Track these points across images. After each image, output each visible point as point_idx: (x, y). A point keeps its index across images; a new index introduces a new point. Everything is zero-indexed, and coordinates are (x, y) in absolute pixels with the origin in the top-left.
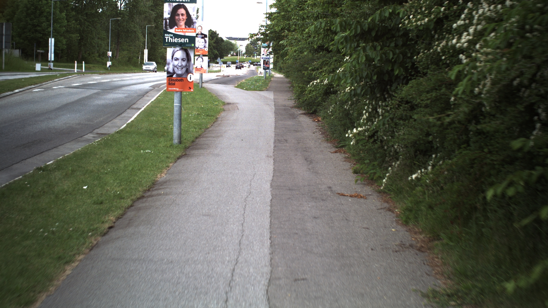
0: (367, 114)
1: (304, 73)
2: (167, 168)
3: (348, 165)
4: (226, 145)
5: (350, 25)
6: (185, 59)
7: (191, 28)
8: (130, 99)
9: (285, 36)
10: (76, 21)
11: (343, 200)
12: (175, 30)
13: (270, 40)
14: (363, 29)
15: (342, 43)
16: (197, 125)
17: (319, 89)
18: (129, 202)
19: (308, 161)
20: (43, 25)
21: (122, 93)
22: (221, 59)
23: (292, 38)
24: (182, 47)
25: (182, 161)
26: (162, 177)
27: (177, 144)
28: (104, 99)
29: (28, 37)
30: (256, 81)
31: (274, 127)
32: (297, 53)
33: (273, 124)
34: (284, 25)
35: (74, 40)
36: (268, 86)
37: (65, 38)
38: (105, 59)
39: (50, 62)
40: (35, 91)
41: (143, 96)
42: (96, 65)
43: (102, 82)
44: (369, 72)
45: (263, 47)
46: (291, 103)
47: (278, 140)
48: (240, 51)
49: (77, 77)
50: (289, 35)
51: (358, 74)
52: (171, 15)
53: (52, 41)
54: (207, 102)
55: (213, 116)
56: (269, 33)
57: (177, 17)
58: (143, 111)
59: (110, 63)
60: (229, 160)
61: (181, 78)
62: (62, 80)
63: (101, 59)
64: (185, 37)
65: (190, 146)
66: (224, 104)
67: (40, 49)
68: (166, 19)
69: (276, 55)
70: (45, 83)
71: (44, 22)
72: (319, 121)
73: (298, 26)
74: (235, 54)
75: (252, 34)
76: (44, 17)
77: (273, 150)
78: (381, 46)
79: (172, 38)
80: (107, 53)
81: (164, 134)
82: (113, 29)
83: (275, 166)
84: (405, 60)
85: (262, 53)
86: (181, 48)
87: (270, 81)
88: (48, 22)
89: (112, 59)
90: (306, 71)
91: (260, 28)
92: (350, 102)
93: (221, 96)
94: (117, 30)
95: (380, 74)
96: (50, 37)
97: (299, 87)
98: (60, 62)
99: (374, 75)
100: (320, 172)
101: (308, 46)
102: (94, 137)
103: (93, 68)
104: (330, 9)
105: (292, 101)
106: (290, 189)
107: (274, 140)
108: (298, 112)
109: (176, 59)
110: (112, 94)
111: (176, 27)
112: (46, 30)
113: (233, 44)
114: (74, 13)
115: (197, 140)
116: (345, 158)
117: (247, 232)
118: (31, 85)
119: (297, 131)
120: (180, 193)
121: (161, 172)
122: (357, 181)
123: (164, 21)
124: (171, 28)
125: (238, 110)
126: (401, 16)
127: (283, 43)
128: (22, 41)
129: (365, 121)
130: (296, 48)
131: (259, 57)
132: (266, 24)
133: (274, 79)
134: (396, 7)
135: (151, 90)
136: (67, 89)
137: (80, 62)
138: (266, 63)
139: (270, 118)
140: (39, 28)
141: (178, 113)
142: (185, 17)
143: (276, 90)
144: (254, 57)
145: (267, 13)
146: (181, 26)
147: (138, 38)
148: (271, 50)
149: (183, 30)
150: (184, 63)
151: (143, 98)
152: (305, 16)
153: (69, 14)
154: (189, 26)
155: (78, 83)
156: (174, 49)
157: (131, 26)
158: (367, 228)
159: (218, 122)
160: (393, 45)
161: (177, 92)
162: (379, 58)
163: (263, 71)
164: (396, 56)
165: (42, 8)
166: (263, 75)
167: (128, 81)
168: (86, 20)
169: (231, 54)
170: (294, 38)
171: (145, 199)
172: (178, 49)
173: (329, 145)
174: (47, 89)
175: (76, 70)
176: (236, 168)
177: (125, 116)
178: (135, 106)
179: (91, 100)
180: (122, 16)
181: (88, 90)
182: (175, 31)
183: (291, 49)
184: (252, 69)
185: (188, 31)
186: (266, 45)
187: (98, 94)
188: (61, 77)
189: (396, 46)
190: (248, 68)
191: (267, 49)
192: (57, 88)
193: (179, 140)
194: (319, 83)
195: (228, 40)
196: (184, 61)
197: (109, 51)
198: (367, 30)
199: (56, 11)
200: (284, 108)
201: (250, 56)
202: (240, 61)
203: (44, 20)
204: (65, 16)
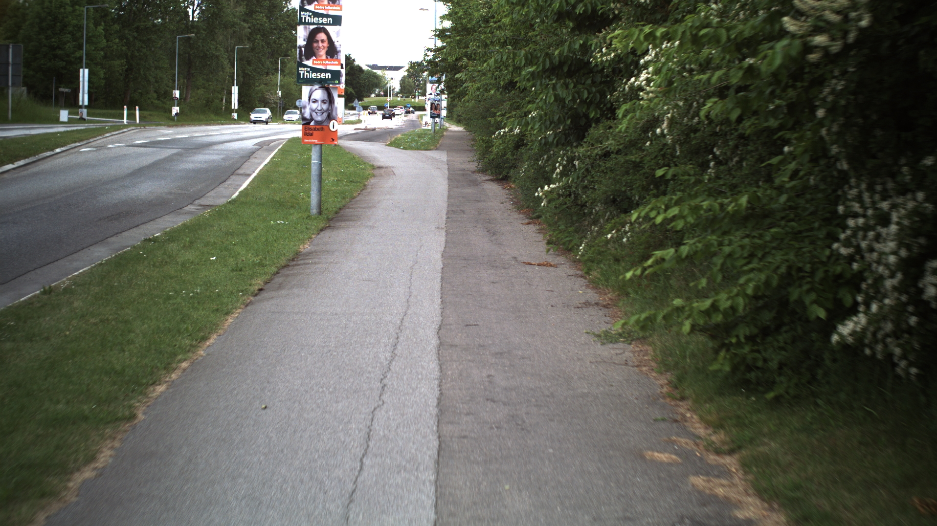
0: (561, 168)
1: (490, 121)
2: (310, 239)
3: (540, 237)
4: (382, 217)
5: (538, 58)
6: (327, 101)
7: (334, 59)
8: (231, 162)
9: (464, 66)
10: (121, 38)
11: (528, 268)
12: (313, 62)
13: (441, 72)
14: (552, 62)
15: (528, 80)
16: (338, 193)
17: (509, 142)
18: (274, 269)
19: (490, 233)
20: (67, 47)
21: (217, 154)
22: (358, 101)
23: (473, 70)
24: (322, 85)
25: (326, 234)
26: (306, 248)
27: (316, 214)
28: (192, 162)
29: (42, 66)
30: (420, 136)
32: (481, 92)
33: (446, 193)
34: (460, 54)
35: (118, 71)
36: (438, 143)
37: (102, 68)
38: (168, 103)
39: (81, 107)
40: (84, 151)
41: (249, 157)
42: (154, 113)
43: (179, 139)
44: (561, 115)
45: (431, 82)
46: (473, 166)
47: (453, 210)
48: (390, 88)
50: (469, 65)
52: (307, 42)
53: (84, 74)
54: (347, 165)
55: (360, 183)
56: (440, 61)
57: (315, 45)
58: (256, 176)
59: (178, 108)
61: (321, 126)
62: (114, 135)
63: (161, 103)
64: (326, 71)
65: (334, 218)
66: (373, 167)
68: (300, 47)
69: (452, 95)
71: (69, 42)
72: (510, 188)
73: (478, 55)
74: (382, 94)
75: (413, 63)
76: (69, 33)
77: (445, 222)
78: (574, 84)
79: (309, 73)
80: (172, 92)
82: (182, 53)
84: (603, 100)
85: (429, 91)
86: (320, 86)
87: (442, 136)
88: (75, 41)
89: (180, 102)
90: (492, 117)
91: (426, 52)
92: (545, 157)
94: (188, 55)
95: (575, 117)
96: (82, 68)
97: (483, 141)
98: (97, 107)
99: (568, 118)
100: (504, 243)
101: (494, 82)
102: (197, 209)
104: (522, 32)
105: (474, 163)
106: (465, 259)
108: (483, 177)
109: (314, 100)
110: (200, 155)
111: (314, 58)
112: (72, 56)
113: (380, 76)
114: (117, 27)
115: (342, 211)
116: (540, 229)
117: (415, 293)
118: (75, 142)
119: (478, 201)
120: (332, 262)
121: (304, 243)
122: (548, 250)
123: (298, 50)
124: (308, 59)
125: (394, 176)
126: (593, 48)
127: (461, 77)
128: (31, 73)
129: (559, 176)
130: (479, 85)
131: (424, 98)
132: (435, 46)
133: (449, 134)
134: (589, 37)
135: (258, 150)
136: (130, 148)
137: (131, 109)
138: (435, 107)
139: (441, 186)
140: (60, 52)
141: (317, 173)
142: (326, 44)
143: (450, 149)
144: (415, 98)
145: (436, 29)
146: (321, 56)
147: (223, 68)
148: (442, 86)
150: (325, 107)
151: (248, 160)
152: (488, 42)
153: (108, 28)
154: (332, 57)
155: (143, 140)
156: (311, 87)
157: (210, 48)
158: (551, 291)
159: (367, 190)
160: (589, 81)
161: (316, 144)
162: (570, 98)
163: (429, 120)
164: (591, 95)
165: (66, 19)
166: (430, 128)
167: (216, 137)
168: (135, 38)
169: (375, 93)
170: (477, 70)
171: (290, 268)
172: (317, 87)
173: (521, 216)
174: (100, 148)
175: (125, 121)
176: (398, 240)
177: (231, 184)
178: (241, 171)
180: (195, 30)
181: (162, 149)
182: (313, 64)
183: (472, 86)
184: (411, 118)
185: (329, 62)
186: (435, 78)
187: (179, 155)
188: (113, 131)
189: (593, 82)
190: (405, 116)
191: (437, 85)
192: (114, 147)
193: (318, 210)
194: (507, 132)
195: (370, 69)
196: (325, 103)
197: (175, 90)
198: (557, 64)
200: (462, 172)
201: (408, 97)
202: (391, 105)
203: (69, 39)
204: (102, 31)
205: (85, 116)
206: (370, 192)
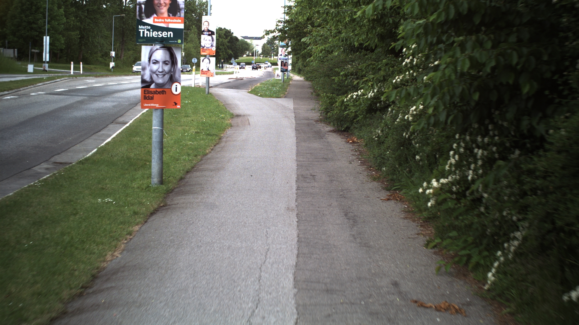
0: (457, 157)
2: (128, 237)
4: (228, 186)
6: (169, 62)
7: (177, 17)
8: (119, 109)
9: (308, 32)
10: (76, 17)
11: (425, 319)
12: (154, 20)
13: (289, 38)
14: (459, 10)
16: (193, 149)
17: (360, 105)
19: (349, 219)
20: (39, 22)
21: (112, 102)
22: (235, 59)
23: (317, 35)
24: (164, 45)
27: (156, 184)
28: (86, 109)
29: (23, 35)
30: (273, 85)
31: (295, 153)
32: (324, 54)
33: (294, 148)
35: (74, 38)
36: (286, 91)
37: (63, 36)
38: (108, 60)
39: (44, 62)
40: (5, 99)
41: (136, 104)
42: (98, 66)
43: (94, 87)
45: (281, 47)
46: (316, 115)
47: (302, 175)
48: (255, 51)
49: (66, 80)
50: (313, 31)
51: (446, 90)
53: (47, 40)
54: (211, 114)
55: (216, 135)
56: (288, 30)
57: (156, 2)
58: (127, 127)
59: (114, 63)
60: (229, 217)
61: (163, 89)
63: (103, 59)
64: (168, 29)
65: (175, 188)
66: (232, 116)
67: (36, 48)
68: (140, 4)
69: (296, 56)
70: (23, 88)
71: (41, 19)
72: (354, 142)
74: (251, 54)
75: (268, 31)
76: (41, 13)
78: (492, 41)
79: (150, 31)
80: (110, 53)
81: (145, 164)
82: (117, 27)
83: (300, 230)
85: (280, 53)
86: (162, 45)
87: (289, 85)
89: (116, 59)
90: (335, 76)
91: (278, 23)
93: (231, 104)
94: (121, 28)
96: (45, 36)
97: (328, 97)
98: (59, 63)
99: (475, 91)
100: (372, 243)
101: (340, 44)
103: (94, 69)
105: (317, 112)
106: (328, 291)
107: (296, 176)
108: (325, 128)
109: (155, 61)
110: (98, 103)
111: (155, 16)
112: (43, 28)
113: (249, 43)
114: (74, 9)
116: (405, 211)
119: (326, 160)
121: (116, 246)
122: (439, 269)
123: (138, 7)
124: (148, 17)
125: (249, 126)
127: (306, 41)
128: (16, 39)
129: (453, 168)
130: (323, 47)
131: (277, 57)
132: (285, 19)
133: (294, 82)
136: (47, 95)
137: (77, 63)
138: (284, 64)
140: (34, 26)
141: (158, 140)
142: (168, 1)
143: (296, 97)
144: (271, 57)
145: (285, 6)
146: (162, 14)
148: (289, 49)
149: (166, 20)
150: (167, 68)
151: (134, 108)
152: (341, 1)
154: (174, 15)
155: (64, 89)
156: (152, 47)
159: (221, 144)
161: (157, 109)
163: (280, 74)
164: (523, 59)
165: (39, 4)
166: (280, 78)
167: (124, 85)
168: (86, 17)
169: (246, 54)
170: (320, 35)
172: (158, 47)
174: (21, 96)
175: (72, 71)
177: (103, 134)
178: (121, 119)
179: (69, 111)
180: (127, 12)
181: (71, 97)
182: (154, 22)
183: (316, 48)
184: (268, 71)
186: (284, 43)
187: (81, 102)
190: (266, 69)
191: (286, 48)
192: (35, 95)
193: (159, 179)
194: (361, 95)
195: (243, 38)
196: (167, 64)
197: (112, 51)
199: (54, 7)
200: (306, 122)
201: (267, 57)
202: (256, 62)
203: (41, 17)
204: (63, 12)
205: (47, 69)
206: (224, 147)
